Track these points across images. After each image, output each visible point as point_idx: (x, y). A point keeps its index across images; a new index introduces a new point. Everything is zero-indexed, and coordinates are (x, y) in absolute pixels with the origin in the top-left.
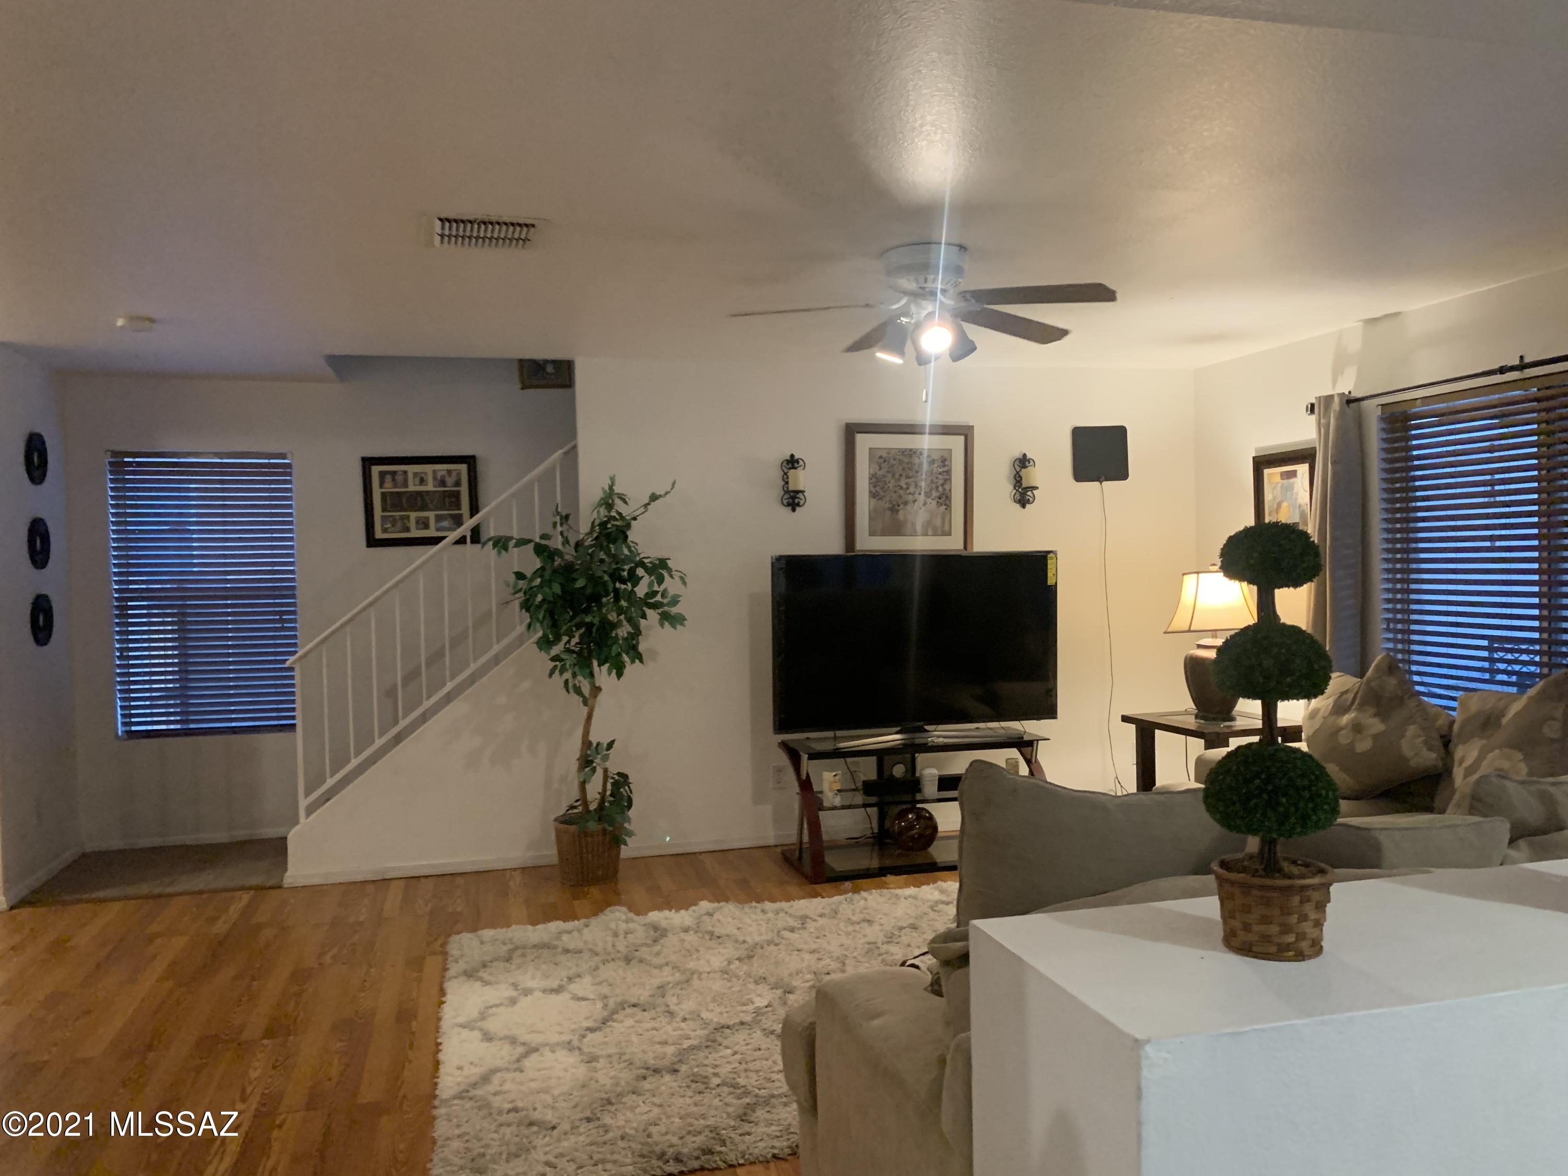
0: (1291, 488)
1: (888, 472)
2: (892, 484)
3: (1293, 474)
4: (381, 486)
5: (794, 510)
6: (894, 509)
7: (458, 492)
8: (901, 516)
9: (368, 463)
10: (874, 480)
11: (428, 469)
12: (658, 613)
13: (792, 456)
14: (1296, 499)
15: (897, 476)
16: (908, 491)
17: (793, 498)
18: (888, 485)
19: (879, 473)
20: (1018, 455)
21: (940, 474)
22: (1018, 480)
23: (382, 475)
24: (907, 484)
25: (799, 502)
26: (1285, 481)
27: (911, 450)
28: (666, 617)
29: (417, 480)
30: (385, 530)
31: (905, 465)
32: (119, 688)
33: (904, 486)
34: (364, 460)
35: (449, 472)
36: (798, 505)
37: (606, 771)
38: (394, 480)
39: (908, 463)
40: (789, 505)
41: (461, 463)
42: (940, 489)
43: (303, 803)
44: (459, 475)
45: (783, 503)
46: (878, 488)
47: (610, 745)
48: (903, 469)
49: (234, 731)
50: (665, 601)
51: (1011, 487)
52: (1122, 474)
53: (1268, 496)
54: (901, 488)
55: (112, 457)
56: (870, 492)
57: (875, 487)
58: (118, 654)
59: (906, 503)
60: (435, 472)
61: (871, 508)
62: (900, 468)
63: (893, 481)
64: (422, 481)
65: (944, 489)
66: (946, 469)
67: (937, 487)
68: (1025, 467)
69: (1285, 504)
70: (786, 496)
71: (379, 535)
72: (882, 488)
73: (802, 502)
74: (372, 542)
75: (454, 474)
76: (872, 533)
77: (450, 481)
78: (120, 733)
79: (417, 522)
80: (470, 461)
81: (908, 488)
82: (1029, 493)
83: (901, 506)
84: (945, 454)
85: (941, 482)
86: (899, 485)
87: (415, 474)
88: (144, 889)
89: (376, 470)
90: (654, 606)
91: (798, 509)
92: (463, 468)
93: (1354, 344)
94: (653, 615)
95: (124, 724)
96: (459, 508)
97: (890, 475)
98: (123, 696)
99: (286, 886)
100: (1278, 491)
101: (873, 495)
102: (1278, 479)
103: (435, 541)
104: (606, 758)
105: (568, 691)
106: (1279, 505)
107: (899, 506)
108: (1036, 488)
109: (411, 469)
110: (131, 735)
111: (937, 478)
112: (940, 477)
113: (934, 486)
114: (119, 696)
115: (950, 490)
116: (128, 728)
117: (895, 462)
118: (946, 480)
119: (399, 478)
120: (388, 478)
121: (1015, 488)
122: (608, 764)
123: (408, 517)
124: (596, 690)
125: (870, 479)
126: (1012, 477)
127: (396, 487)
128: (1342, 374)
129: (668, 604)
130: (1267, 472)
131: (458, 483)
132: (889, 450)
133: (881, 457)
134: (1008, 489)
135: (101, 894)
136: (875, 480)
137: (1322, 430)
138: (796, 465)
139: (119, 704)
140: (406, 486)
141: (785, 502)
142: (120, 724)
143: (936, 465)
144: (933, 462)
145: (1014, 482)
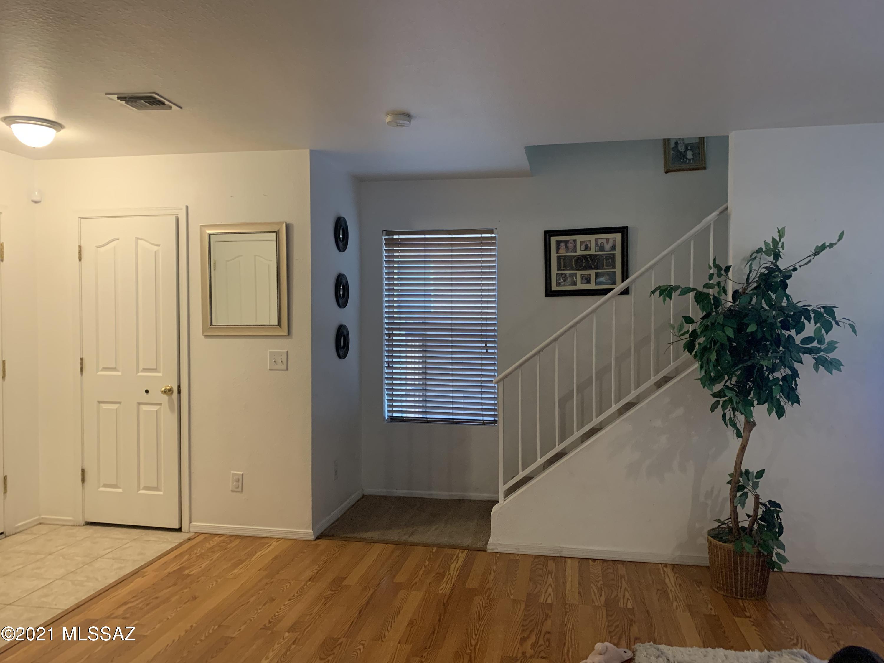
4: (557, 252)
7: (614, 255)
9: (548, 234)
11: (591, 238)
12: (814, 358)
23: (558, 243)
28: (820, 362)
29: (583, 247)
30: (558, 284)
32: (387, 387)
34: (546, 232)
35: (608, 240)
37: (757, 497)
38: (566, 247)
41: (616, 232)
43: (503, 488)
47: (760, 474)
49: (454, 422)
50: (823, 347)
55: (387, 235)
58: (387, 365)
60: (596, 240)
64: (587, 247)
71: (554, 288)
74: (550, 293)
75: (611, 241)
77: (608, 247)
78: (386, 418)
79: (582, 279)
80: (623, 231)
87: (582, 243)
89: (554, 240)
90: (810, 351)
92: (618, 236)
94: (808, 359)
95: (389, 411)
96: (614, 267)
98: (389, 393)
99: (489, 551)
103: (605, 292)
104: (756, 486)
105: (726, 425)
109: (579, 238)
110: (393, 419)
114: (387, 393)
116: (391, 415)
119: (570, 245)
120: (562, 245)
122: (759, 491)
123: (576, 274)
124: (750, 425)
127: (567, 252)
129: (826, 350)
131: (614, 248)
139: (387, 398)
140: (576, 252)
142: (386, 411)
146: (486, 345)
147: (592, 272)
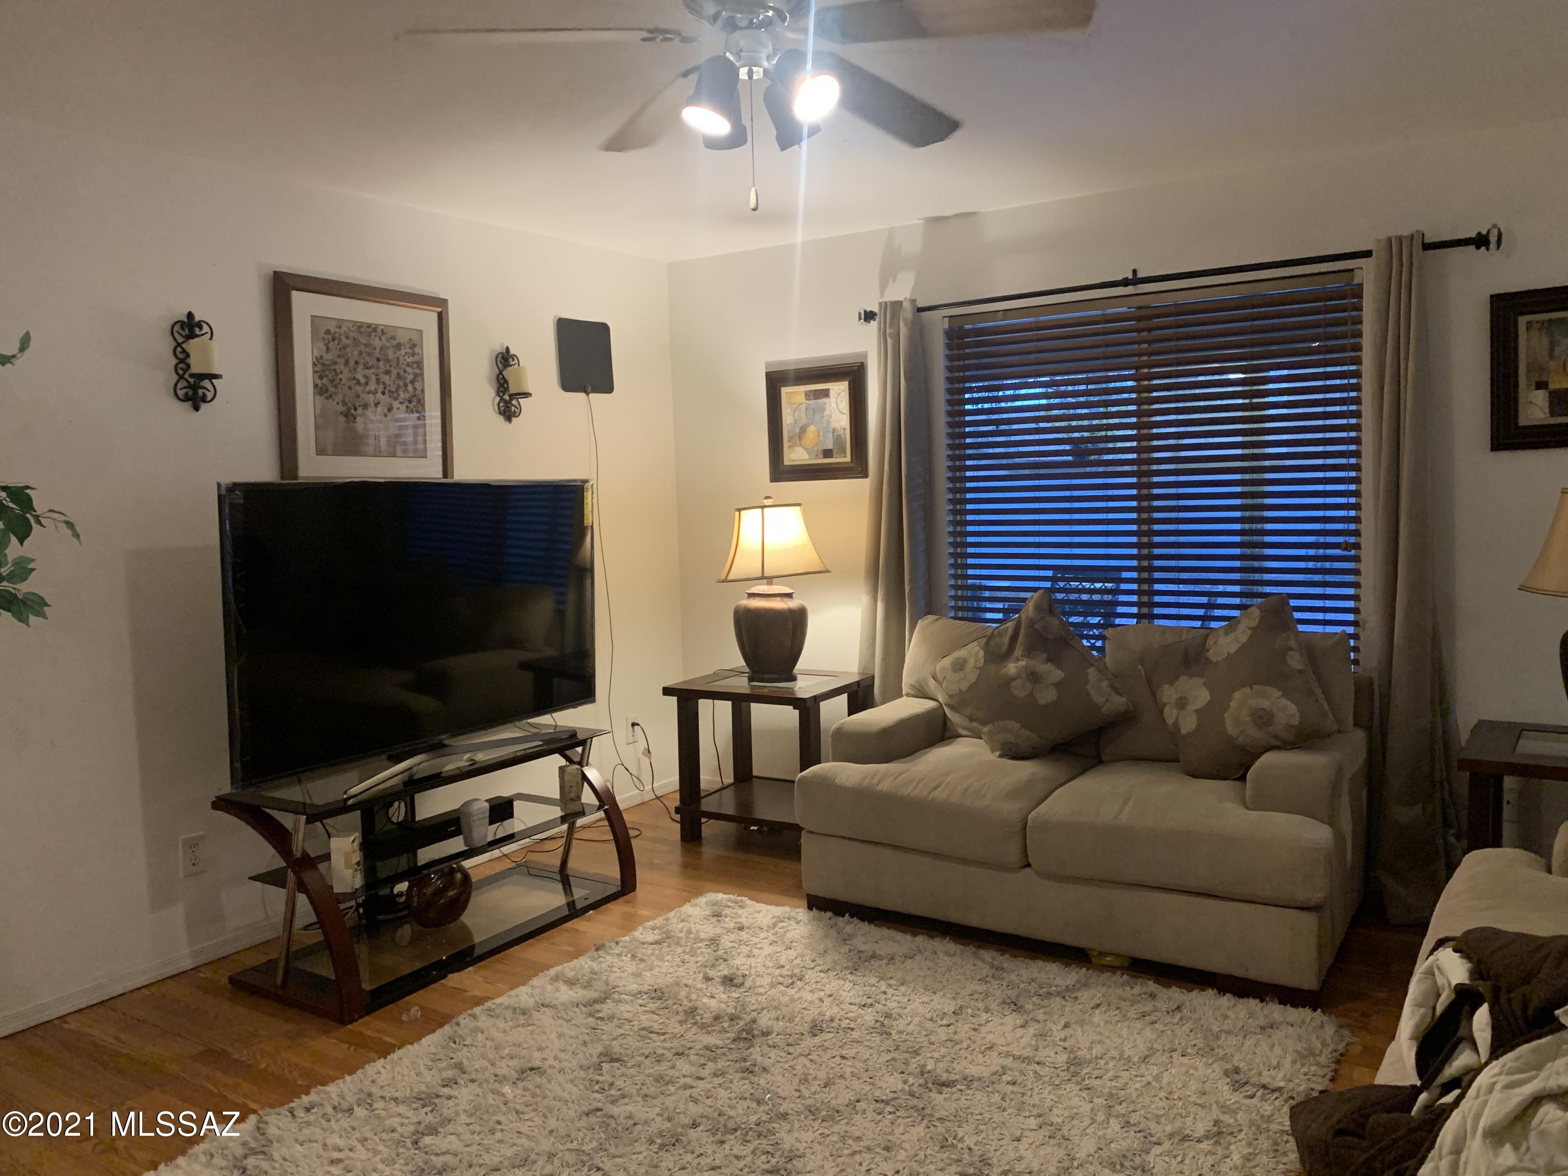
0: (822, 409)
1: (339, 356)
2: (345, 376)
3: (826, 393)
5: (197, 408)
6: (349, 416)
8: (360, 425)
10: (319, 368)
13: (190, 315)
14: (829, 423)
15: (352, 363)
16: (368, 388)
17: (195, 388)
18: (340, 376)
19: (329, 357)
20: (499, 348)
21: (408, 365)
22: (501, 383)
24: (365, 377)
25: (204, 395)
26: (812, 402)
27: (369, 326)
31: (362, 348)
33: (363, 380)
36: (204, 399)
39: (366, 345)
40: (186, 399)
42: (410, 388)
45: (176, 395)
46: (325, 380)
48: (361, 353)
51: (494, 392)
52: (606, 386)
53: (788, 419)
54: (358, 383)
56: (316, 386)
57: (321, 378)
59: (365, 406)
61: (318, 412)
62: (356, 353)
63: (346, 371)
65: (415, 389)
66: (416, 358)
67: (406, 385)
68: (509, 365)
69: (812, 429)
70: (182, 384)
72: (332, 381)
73: (209, 396)
76: (321, 451)
81: (367, 384)
82: (514, 402)
83: (360, 410)
84: (415, 338)
85: (411, 377)
86: (355, 378)
91: (204, 407)
93: (912, 245)
97: (341, 361)
100: (802, 413)
101: (320, 390)
102: (801, 399)
106: (803, 430)
107: (355, 409)
108: (523, 396)
111: (405, 372)
112: (409, 370)
113: (401, 383)
115: (423, 391)
117: (348, 342)
118: (416, 375)
121: (498, 394)
125: (314, 364)
126: (494, 378)
128: (894, 280)
129: (10, 577)
130: (785, 390)
132: (340, 323)
133: (328, 332)
134: (489, 394)
136: (322, 368)
137: (889, 341)
138: (197, 331)
141: (181, 393)
143: (402, 352)
144: (398, 346)
145: (496, 385)
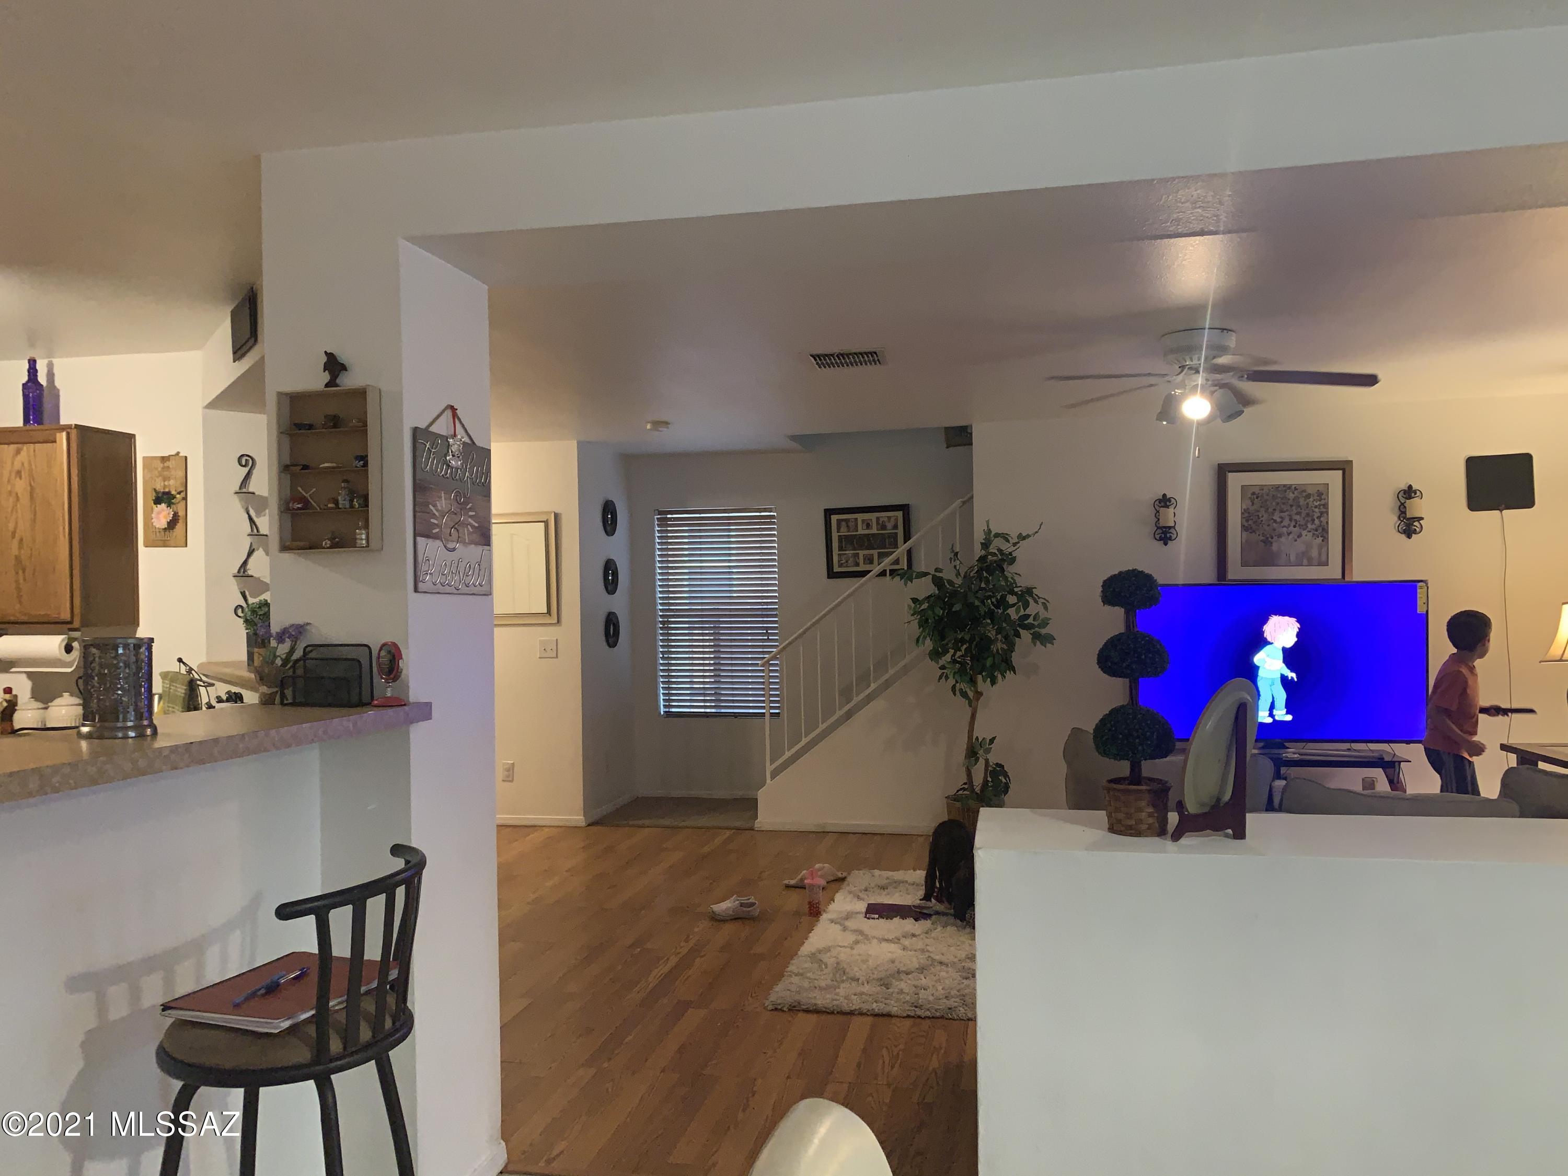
1: (1261, 507)
2: (1265, 517)
4: (838, 532)
5: (1166, 544)
6: (1267, 542)
7: (896, 534)
8: (1275, 547)
9: (828, 513)
10: (1246, 515)
11: (872, 516)
12: (1031, 634)
13: (1164, 495)
15: (1270, 510)
16: (1282, 524)
17: (1165, 533)
18: (1261, 519)
19: (1252, 508)
20: (1404, 486)
21: (1316, 507)
22: (1402, 511)
23: (839, 521)
24: (1281, 517)
25: (1171, 536)
27: (1285, 486)
28: (1037, 637)
29: (865, 526)
30: (840, 565)
31: (1279, 500)
32: (662, 680)
33: (1278, 520)
34: (826, 511)
35: (889, 518)
36: (1170, 539)
37: (987, 761)
38: (848, 526)
39: (1282, 499)
40: (1161, 539)
41: (897, 510)
42: (1317, 522)
43: (769, 768)
44: (896, 520)
45: (1156, 539)
46: (1250, 522)
47: (992, 741)
48: (1278, 504)
49: (735, 715)
50: (1036, 623)
51: (1396, 518)
52: (1528, 502)
54: (1275, 521)
55: (659, 515)
56: (1243, 526)
57: (1247, 521)
58: (661, 656)
59: (1280, 536)
60: (878, 519)
61: (1244, 541)
62: (1274, 503)
63: (1266, 516)
64: (868, 526)
65: (1321, 522)
66: (1323, 502)
67: (1313, 520)
68: (1410, 498)
70: (1158, 532)
71: (836, 569)
72: (1255, 522)
73: (1174, 537)
74: (831, 574)
75: (892, 519)
76: (1244, 564)
77: (889, 526)
78: (662, 713)
79: (864, 559)
80: (905, 509)
81: (1282, 522)
82: (1416, 524)
83: (1275, 538)
84: (1321, 489)
85: (1316, 515)
86: (1272, 519)
87: (863, 521)
88: (667, 822)
89: (834, 518)
90: (1028, 627)
91: (1170, 543)
92: (899, 514)
94: (1026, 635)
95: (665, 706)
97: (1263, 509)
98: (665, 686)
99: (756, 829)
101: (1244, 528)
103: (863, 574)
104: (988, 751)
105: (955, 694)
107: (1272, 538)
108: (1422, 519)
109: (860, 517)
110: (668, 714)
111: (1313, 512)
112: (1317, 510)
113: (1310, 519)
114: (662, 686)
115: (1327, 523)
116: (667, 710)
117: (1267, 497)
118: (1322, 513)
119: (851, 524)
120: (844, 523)
121: (1399, 519)
122: (989, 756)
123: (858, 554)
124: (979, 694)
125: (1242, 513)
126: (1396, 509)
127: (849, 531)
129: (1039, 626)
131: (895, 527)
132: (1262, 487)
133: (1253, 494)
134: (1393, 519)
135: (640, 822)
136: (1247, 515)
138: (1168, 504)
139: (662, 691)
140: (857, 531)
141: (1157, 537)
142: (662, 707)
143: (1311, 499)
144: (1308, 496)
145: (1398, 513)
146: (767, 631)
147: (875, 553)
